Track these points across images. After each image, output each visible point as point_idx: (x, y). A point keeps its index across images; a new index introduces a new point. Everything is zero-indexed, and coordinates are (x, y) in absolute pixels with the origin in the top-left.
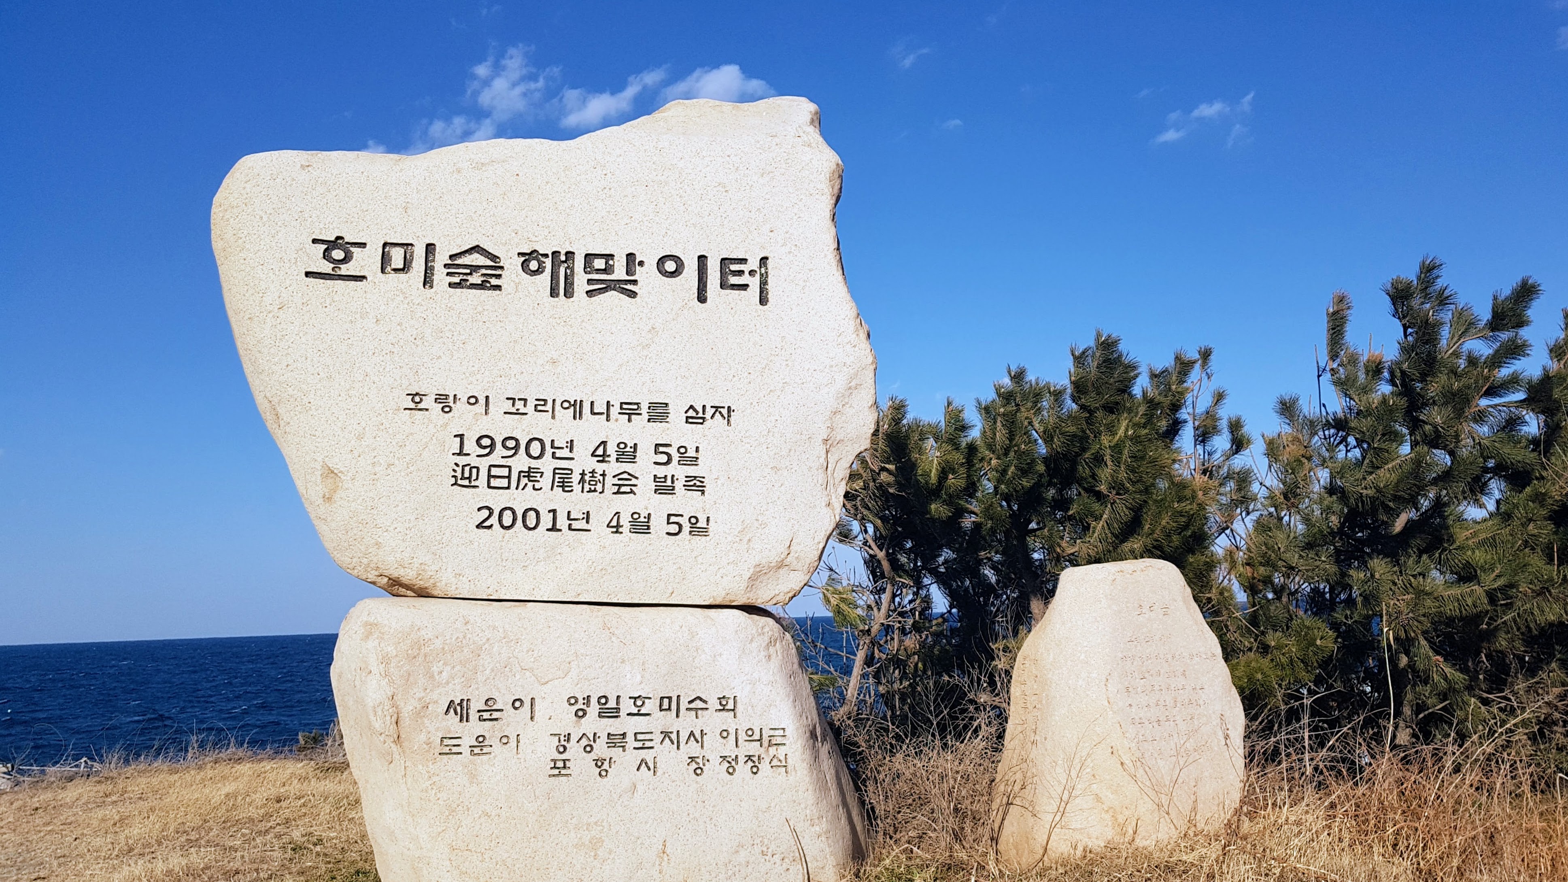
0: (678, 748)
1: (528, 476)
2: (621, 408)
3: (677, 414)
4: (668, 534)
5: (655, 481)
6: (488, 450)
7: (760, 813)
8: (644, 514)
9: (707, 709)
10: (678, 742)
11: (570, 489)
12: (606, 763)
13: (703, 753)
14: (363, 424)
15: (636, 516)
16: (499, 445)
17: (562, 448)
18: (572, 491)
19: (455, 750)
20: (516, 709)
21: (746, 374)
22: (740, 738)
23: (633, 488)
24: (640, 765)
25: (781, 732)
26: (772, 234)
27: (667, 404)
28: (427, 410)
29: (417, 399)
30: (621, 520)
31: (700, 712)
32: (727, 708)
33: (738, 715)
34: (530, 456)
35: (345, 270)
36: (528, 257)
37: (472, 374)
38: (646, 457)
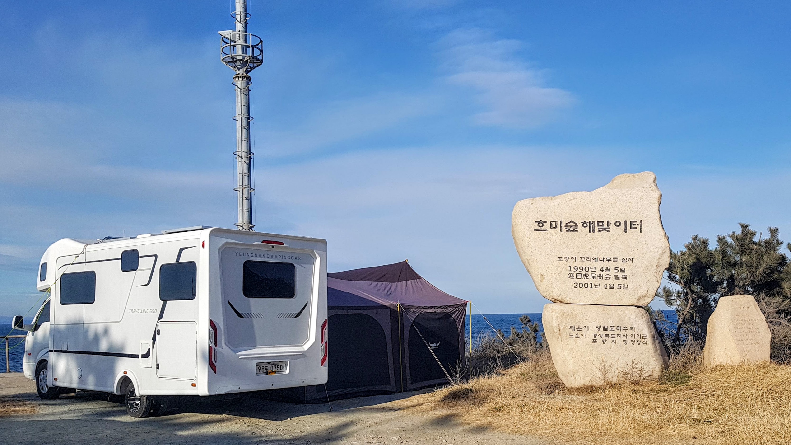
2: (607, 259)
3: (620, 260)
5: (615, 276)
7: (640, 353)
9: (627, 329)
11: (595, 278)
12: (605, 341)
13: (627, 339)
14: (549, 264)
17: (593, 269)
19: (572, 336)
22: (635, 336)
23: (610, 278)
24: (612, 341)
26: (643, 215)
27: (617, 258)
28: (562, 261)
29: (560, 258)
30: (607, 286)
32: (632, 329)
33: (635, 331)
34: (586, 271)
35: (542, 228)
36: (584, 223)
37: (572, 252)
38: (613, 270)
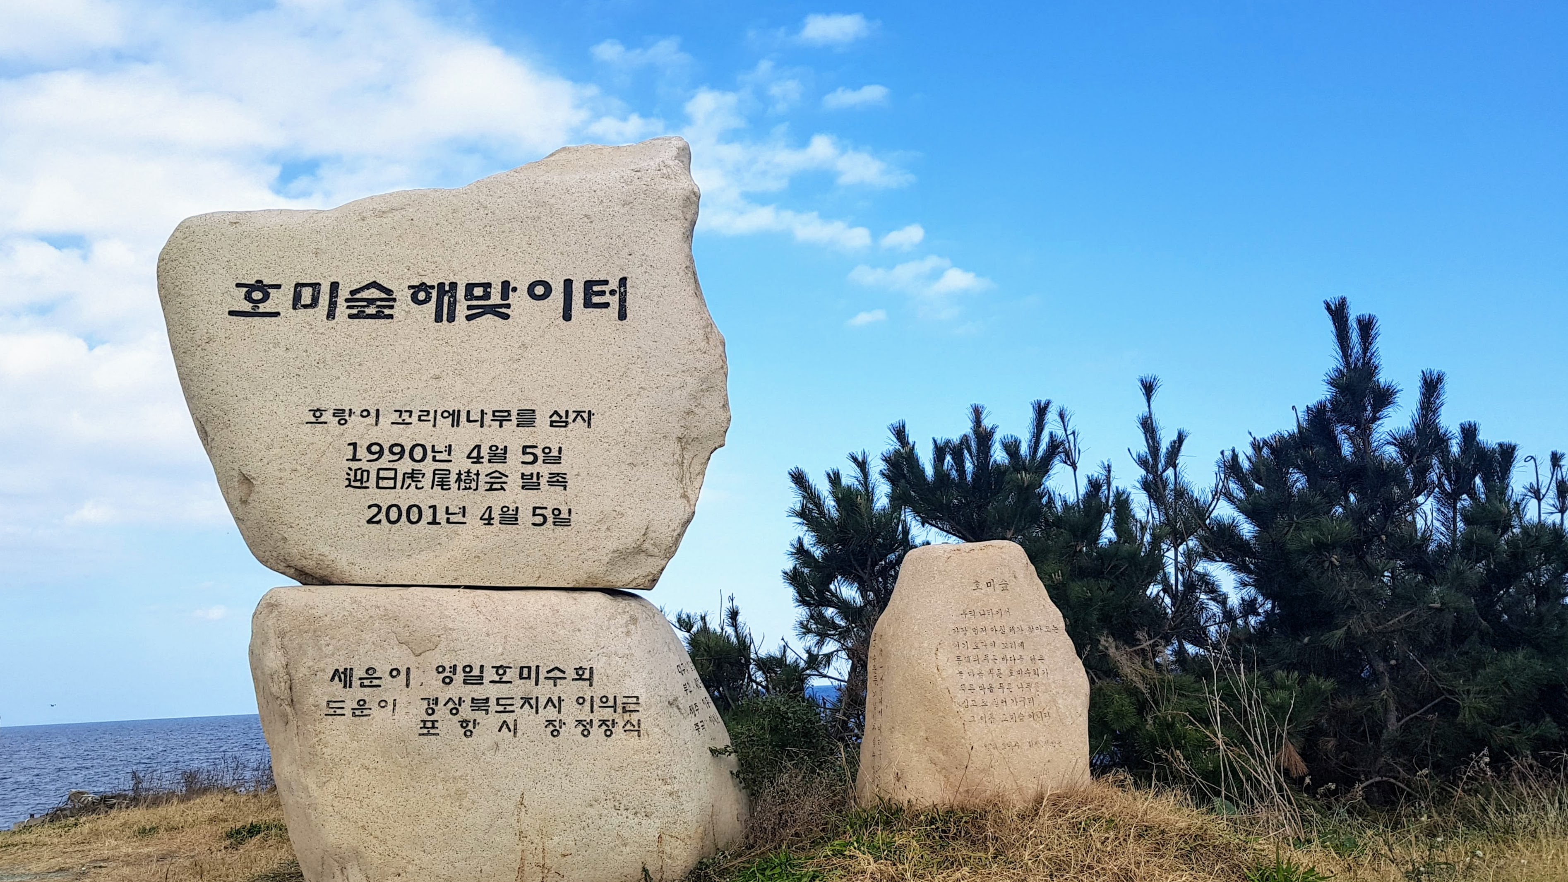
0: (537, 712)
1: (412, 478)
2: (494, 416)
3: (542, 420)
4: (534, 524)
5: (522, 478)
6: (376, 456)
7: (613, 771)
8: (512, 507)
9: (565, 678)
10: (537, 707)
11: (447, 487)
12: (471, 725)
13: (560, 717)
14: (272, 436)
15: (505, 509)
16: (386, 452)
17: (442, 452)
18: (450, 489)
19: (339, 711)
20: (393, 677)
21: (605, 381)
22: (595, 703)
23: (504, 485)
24: (501, 727)
25: (635, 700)
26: (630, 257)
27: (534, 411)
28: (326, 423)
29: (318, 414)
30: (492, 513)
31: (558, 681)
32: (583, 677)
33: (594, 684)
34: (414, 460)
35: (262, 308)
36: (416, 289)
37: (365, 391)
38: (515, 457)
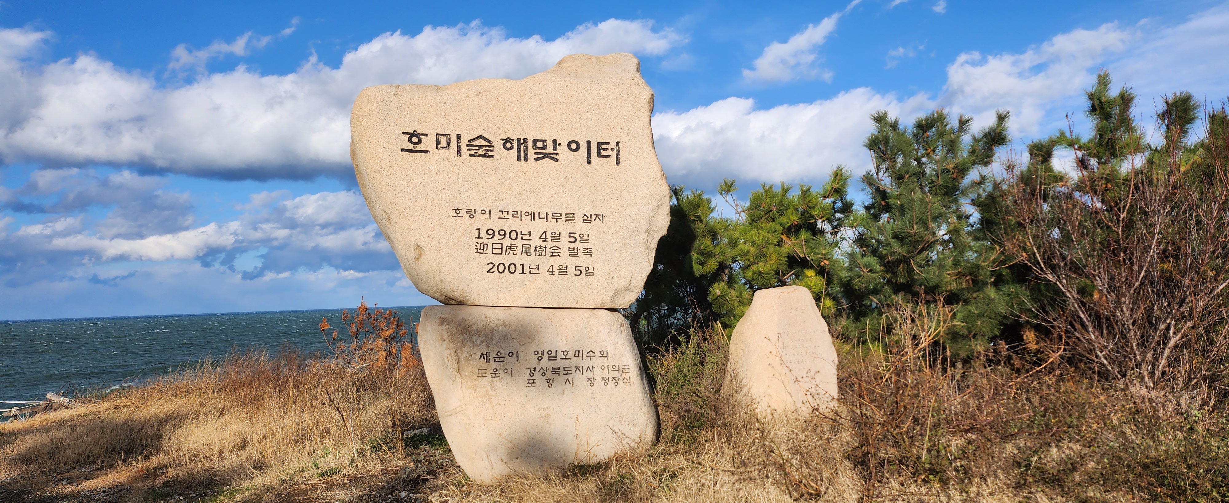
0: (583, 374)
1: (511, 248)
2: (553, 215)
3: (579, 218)
4: (576, 275)
5: (569, 250)
6: (492, 236)
7: (619, 403)
8: (564, 266)
9: (595, 356)
10: (583, 371)
12: (551, 381)
13: (593, 376)
15: (561, 267)
16: (496, 234)
17: (526, 235)
18: (531, 255)
20: (510, 356)
21: (610, 199)
22: (609, 369)
23: (559, 253)
24: (566, 381)
25: (628, 367)
26: (621, 130)
27: (574, 214)
28: (463, 217)
29: (458, 211)
30: (554, 269)
31: (592, 357)
32: (604, 355)
33: (608, 359)
34: (511, 239)
36: (506, 141)
37: (482, 199)
38: (565, 238)
